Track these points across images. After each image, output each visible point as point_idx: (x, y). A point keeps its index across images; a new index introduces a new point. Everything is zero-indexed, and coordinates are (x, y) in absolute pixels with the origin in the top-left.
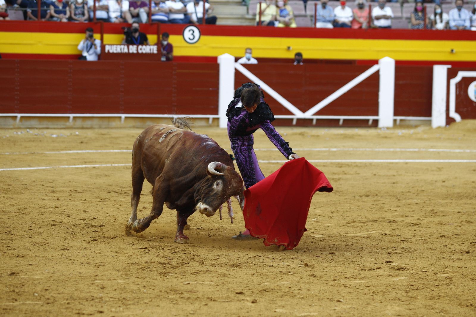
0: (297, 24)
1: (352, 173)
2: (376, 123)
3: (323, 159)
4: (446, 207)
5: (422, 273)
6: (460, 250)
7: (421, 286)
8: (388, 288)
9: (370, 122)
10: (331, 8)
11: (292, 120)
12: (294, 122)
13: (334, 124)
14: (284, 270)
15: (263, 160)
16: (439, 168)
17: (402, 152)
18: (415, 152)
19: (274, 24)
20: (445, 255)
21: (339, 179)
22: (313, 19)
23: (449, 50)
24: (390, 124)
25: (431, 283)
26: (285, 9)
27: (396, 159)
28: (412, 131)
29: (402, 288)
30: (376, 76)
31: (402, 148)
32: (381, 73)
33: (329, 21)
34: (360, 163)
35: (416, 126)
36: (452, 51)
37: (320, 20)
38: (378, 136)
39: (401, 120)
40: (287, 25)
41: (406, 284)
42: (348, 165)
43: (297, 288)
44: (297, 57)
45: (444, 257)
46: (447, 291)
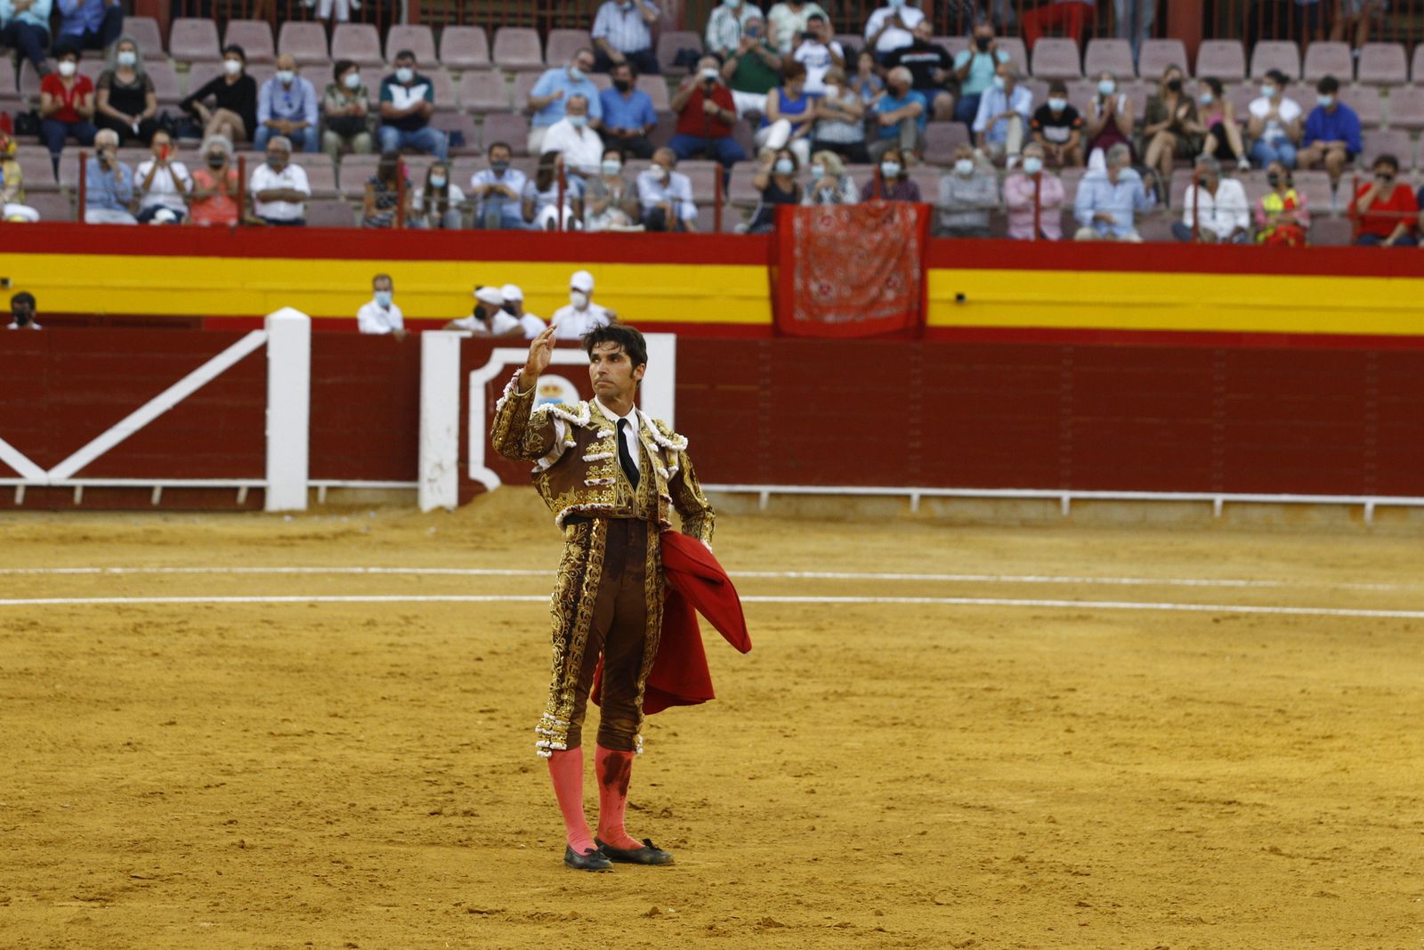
2: (257, 499)
9: (242, 496)
11: (13, 488)
12: (19, 497)
13: (135, 501)
24: (299, 501)
37: (95, 203)
39: (330, 489)
44: (17, 306)
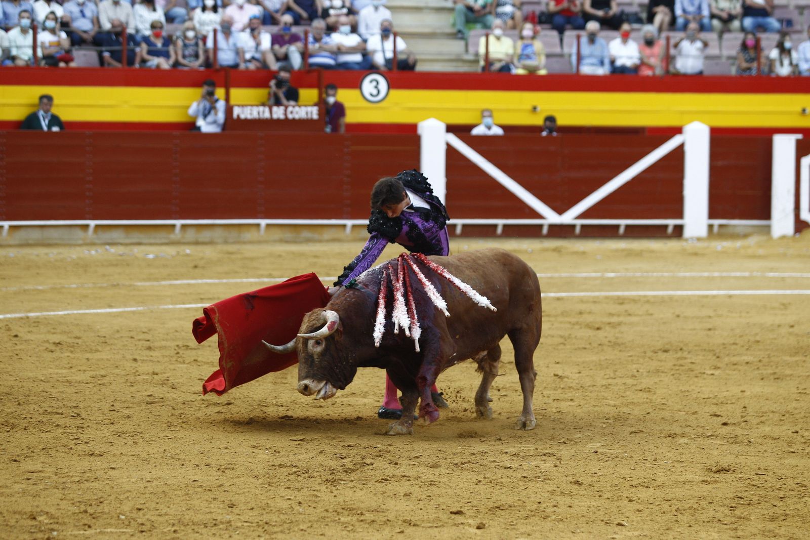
0: (547, 70)
1: (640, 313)
2: (679, 231)
3: (593, 291)
4: (797, 368)
5: (756, 477)
7: (755, 498)
8: (701, 502)
9: (670, 230)
10: (603, 42)
11: (541, 226)
12: (545, 230)
14: (529, 474)
16: (783, 304)
17: (722, 278)
18: (744, 278)
19: (509, 70)
20: (795, 447)
21: (620, 324)
23: (799, 109)
24: (703, 232)
25: (773, 493)
27: (712, 290)
28: (738, 244)
29: (725, 502)
30: (678, 154)
31: (723, 272)
32: (688, 149)
34: (654, 297)
35: (745, 236)
36: (804, 110)
38: (684, 252)
39: (721, 226)
40: (532, 71)
41: (732, 496)
42: (634, 300)
43: (552, 504)
44: (548, 123)
45: (793, 450)
46: (798, 506)
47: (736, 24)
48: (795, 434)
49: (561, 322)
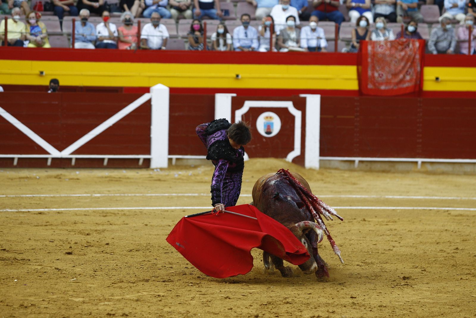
0: (51, 44)
1: (119, 223)
2: (147, 163)
3: (84, 208)
6: (248, 314)
9: (141, 162)
10: (92, 25)
11: (47, 159)
12: (49, 163)
13: (97, 164)
15: (11, 208)
17: (178, 197)
18: (194, 197)
19: (23, 44)
21: (104, 231)
22: (71, 37)
23: (235, 76)
24: (165, 164)
26: (38, 26)
27: (171, 206)
28: (190, 172)
30: (148, 105)
31: (179, 193)
32: (153, 103)
33: (91, 41)
34: (129, 211)
35: (195, 167)
36: (237, 76)
37: (78, 39)
38: (150, 179)
39: (177, 159)
40: (39, 45)
42: (114, 214)
47: (189, 12)
48: (230, 310)
49: (61, 230)
